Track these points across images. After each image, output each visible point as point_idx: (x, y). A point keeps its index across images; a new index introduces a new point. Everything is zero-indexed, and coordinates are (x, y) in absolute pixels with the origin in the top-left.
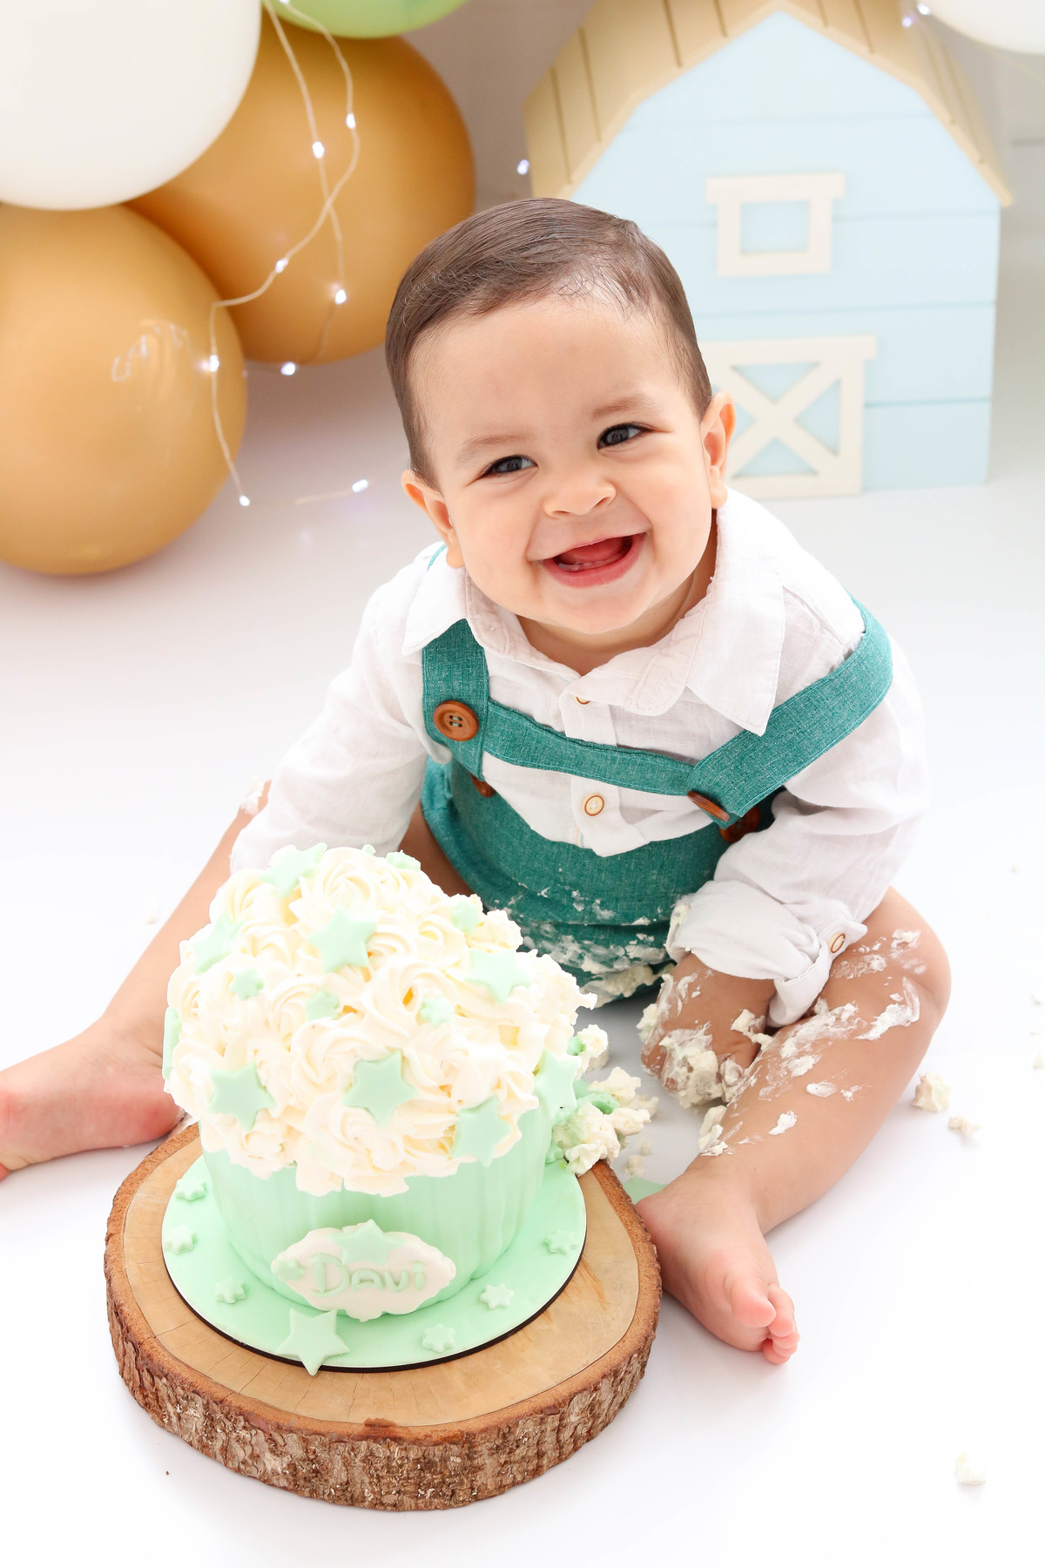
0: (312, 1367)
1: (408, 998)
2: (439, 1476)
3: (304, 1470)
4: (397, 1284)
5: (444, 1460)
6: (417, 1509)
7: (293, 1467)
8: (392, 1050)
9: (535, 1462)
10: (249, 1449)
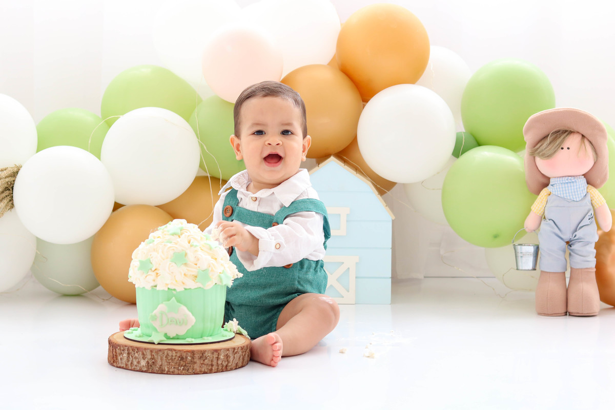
0: (156, 343)
1: (189, 242)
2: (184, 363)
3: (150, 362)
4: (180, 323)
5: (186, 358)
6: (179, 374)
7: (148, 363)
8: (183, 250)
9: (211, 367)
10: (137, 360)
